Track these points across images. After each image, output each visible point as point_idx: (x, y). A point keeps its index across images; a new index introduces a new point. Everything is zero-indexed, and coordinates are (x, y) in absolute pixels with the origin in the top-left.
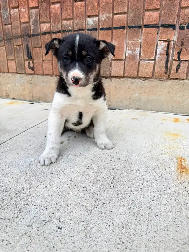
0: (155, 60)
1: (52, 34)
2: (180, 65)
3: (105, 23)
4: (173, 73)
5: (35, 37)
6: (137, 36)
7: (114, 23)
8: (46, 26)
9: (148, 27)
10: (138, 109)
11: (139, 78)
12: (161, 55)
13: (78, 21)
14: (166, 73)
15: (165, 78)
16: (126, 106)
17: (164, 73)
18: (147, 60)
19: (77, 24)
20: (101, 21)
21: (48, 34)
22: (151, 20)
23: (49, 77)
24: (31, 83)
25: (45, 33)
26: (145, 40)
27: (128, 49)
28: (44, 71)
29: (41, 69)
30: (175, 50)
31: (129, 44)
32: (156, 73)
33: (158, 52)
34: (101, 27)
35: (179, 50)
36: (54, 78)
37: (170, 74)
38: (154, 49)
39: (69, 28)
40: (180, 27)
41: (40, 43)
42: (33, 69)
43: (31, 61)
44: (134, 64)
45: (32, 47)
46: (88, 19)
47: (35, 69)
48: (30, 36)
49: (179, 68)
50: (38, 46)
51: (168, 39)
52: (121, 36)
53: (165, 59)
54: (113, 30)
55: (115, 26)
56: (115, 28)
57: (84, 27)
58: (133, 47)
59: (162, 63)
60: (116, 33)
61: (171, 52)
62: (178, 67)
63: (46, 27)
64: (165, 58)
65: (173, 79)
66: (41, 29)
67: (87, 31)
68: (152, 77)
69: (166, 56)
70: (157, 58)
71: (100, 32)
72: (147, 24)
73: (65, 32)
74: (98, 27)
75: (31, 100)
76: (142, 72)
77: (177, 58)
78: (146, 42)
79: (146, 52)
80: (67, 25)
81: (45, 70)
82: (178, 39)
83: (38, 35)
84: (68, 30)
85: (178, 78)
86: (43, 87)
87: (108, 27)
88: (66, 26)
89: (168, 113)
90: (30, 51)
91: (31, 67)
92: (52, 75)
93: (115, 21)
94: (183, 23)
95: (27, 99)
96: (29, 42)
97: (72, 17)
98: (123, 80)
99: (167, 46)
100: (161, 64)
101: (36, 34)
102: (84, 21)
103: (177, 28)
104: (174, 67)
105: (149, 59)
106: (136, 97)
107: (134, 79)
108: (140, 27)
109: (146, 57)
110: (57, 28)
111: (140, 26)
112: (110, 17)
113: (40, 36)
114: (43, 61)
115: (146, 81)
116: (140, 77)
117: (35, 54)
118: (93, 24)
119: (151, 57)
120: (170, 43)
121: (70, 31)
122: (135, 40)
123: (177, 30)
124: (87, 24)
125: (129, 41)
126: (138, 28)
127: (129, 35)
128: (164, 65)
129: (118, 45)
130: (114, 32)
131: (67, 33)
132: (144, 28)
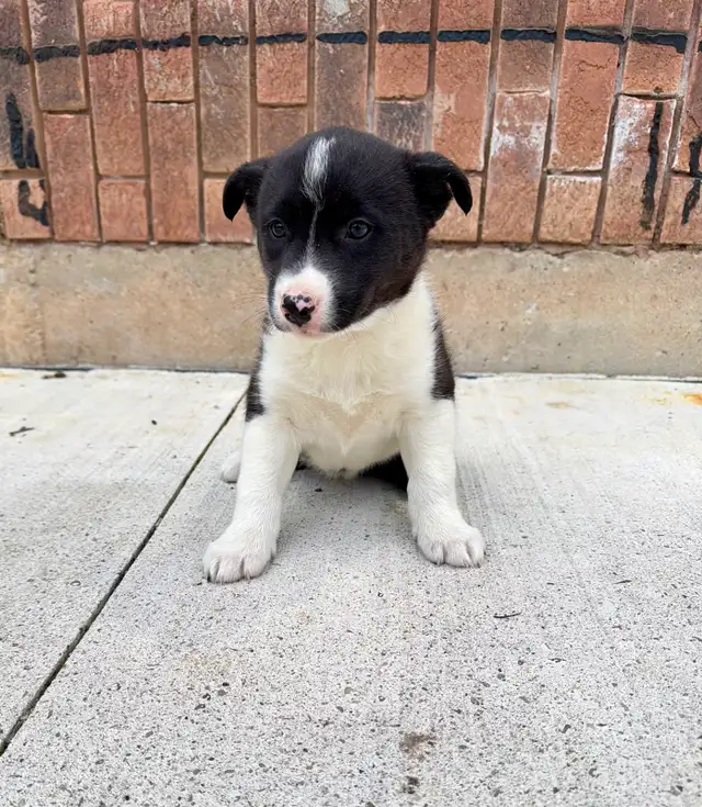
0: (603, 172)
1: (144, 51)
2: (698, 191)
3: (401, 12)
4: (674, 224)
5: (53, 62)
6: (538, 72)
7: (441, 12)
8: (115, 12)
9: (583, 39)
10: (535, 369)
11: (539, 248)
12: (629, 152)
14: (645, 225)
15: (641, 244)
16: (486, 360)
17: (638, 225)
18: (575, 173)
19: (273, 10)
21: (123, 51)
22: (593, 7)
23: (128, 251)
24: (34, 285)
25: (108, 46)
26: (569, 89)
27: (501, 128)
28: (104, 222)
29: (90, 214)
30: (680, 134)
31: (506, 104)
32: (607, 225)
33: (619, 141)
34: (382, 28)
35: (694, 135)
36: (155, 254)
37: (658, 227)
38: (603, 127)
39: (231, 25)
40: (701, 43)
41: (82, 90)
42: (43, 216)
43: (32, 175)
44: (524, 188)
45: (40, 111)
47: (58, 218)
48: (23, 58)
49: (693, 205)
50: (73, 105)
51: (658, 89)
52: (470, 72)
53: (645, 169)
54: (439, 43)
55: (443, 25)
56: (447, 36)
57: (306, 25)
58: (523, 119)
59: (632, 183)
60: (450, 56)
61: (667, 139)
62: (693, 199)
63: (111, 18)
64: (644, 163)
65: (671, 247)
66: (88, 22)
67: (316, 41)
68: (595, 239)
69: (645, 158)
70: (613, 166)
71: (378, 48)
72: (579, 24)
73: (214, 45)
74: (368, 28)
75: (37, 363)
76: (553, 221)
77: (687, 164)
78: (573, 101)
79: (569, 140)
80: (221, 10)
81: (110, 221)
82: (694, 89)
83: (70, 52)
84: (230, 36)
85: (690, 242)
86: (101, 297)
87: (415, 29)
89: (649, 377)
90: (26, 130)
91: (33, 207)
92: (147, 243)
93: (448, 6)
95: (12, 359)
96: (19, 84)
98: (475, 257)
99: (652, 116)
100: (627, 191)
101: (61, 46)
103: (691, 46)
104: (677, 202)
105: (582, 169)
106: (529, 323)
107: (521, 250)
108: (549, 36)
109: (571, 160)
110: (169, 24)
111: (550, 31)
113: (79, 60)
114: (99, 177)
115: (568, 258)
116: (543, 244)
117: (56, 144)
118: (346, 14)
119: (591, 160)
120: (665, 107)
121: (238, 38)
122: (527, 89)
123: (693, 55)
124: (320, 14)
125: (507, 95)
126: (542, 39)
127: (504, 65)
128: (640, 194)
129: (456, 108)
130: (440, 53)
131: (221, 51)
132: (566, 43)
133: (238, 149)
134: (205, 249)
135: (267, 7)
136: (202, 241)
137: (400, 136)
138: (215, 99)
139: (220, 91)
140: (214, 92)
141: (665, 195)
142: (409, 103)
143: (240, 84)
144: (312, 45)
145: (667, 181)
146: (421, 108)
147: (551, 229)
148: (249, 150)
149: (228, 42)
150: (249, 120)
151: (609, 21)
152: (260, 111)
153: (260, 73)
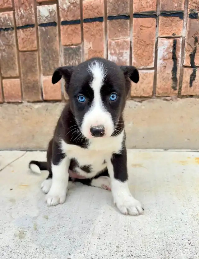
0: (155, 68)
2: (196, 74)
3: (68, 13)
4: (186, 87)
6: (124, 30)
7: (84, 12)
9: (141, 17)
10: (135, 147)
11: (132, 99)
12: (164, 60)
13: (22, 11)
14: (174, 88)
15: (173, 96)
17: (171, 88)
18: (143, 69)
19: (22, 17)
20: (62, 9)
22: (143, 5)
26: (137, 37)
27: (111, 54)
30: (185, 51)
31: (112, 45)
32: (158, 89)
33: (160, 56)
34: (62, 20)
35: (191, 51)
37: (180, 88)
38: (152, 51)
39: (7, 23)
40: (190, 15)
46: (40, 8)
49: (194, 79)
51: (173, 34)
52: (97, 33)
53: (172, 66)
54: (84, 23)
55: (85, 16)
56: (87, 21)
57: (34, 21)
58: (119, 50)
59: (167, 72)
60: (89, 28)
61: (179, 54)
62: (193, 77)
64: (171, 64)
65: (187, 96)
67: (39, 27)
68: (154, 95)
69: (171, 62)
70: (158, 65)
71: (61, 27)
72: (139, 11)
73: (2, 31)
74: (57, 20)
76: (136, 88)
77: (189, 63)
78: (139, 41)
79: (139, 56)
80: (3, 18)
82: (189, 33)
84: (7, 27)
85: (195, 94)
87: (75, 19)
88: (3, 21)
89: (182, 150)
93: (86, 9)
94: (194, 8)
97: (12, 6)
99: (172, 45)
100: (165, 75)
102: (33, 11)
103: (186, 16)
104: (187, 78)
105: (145, 67)
106: (130, 129)
108: (127, 17)
109: (141, 64)
111: (127, 15)
112: (76, 2)
115: (144, 102)
118: (48, 16)
119: (149, 64)
120: (177, 41)
121: (10, 28)
122: (120, 38)
123: (187, 20)
124: (39, 17)
125: (112, 41)
126: (124, 19)
127: (110, 30)
128: (171, 76)
129: (93, 47)
130: (85, 27)
131: (5, 33)
132: (134, 19)
133: (13, 68)
134: (5, 105)
135: (20, 16)
136: (4, 102)
137: (72, 59)
138: (4, 50)
139: (6, 48)
140: (4, 48)
141: (182, 76)
142: (75, 47)
143: (12, 44)
144: (37, 29)
145: (182, 71)
146: (79, 48)
147: (135, 91)
148: (17, 68)
149: (7, 29)
150: (16, 57)
151: (150, 9)
152: (20, 53)
153: (19, 40)
